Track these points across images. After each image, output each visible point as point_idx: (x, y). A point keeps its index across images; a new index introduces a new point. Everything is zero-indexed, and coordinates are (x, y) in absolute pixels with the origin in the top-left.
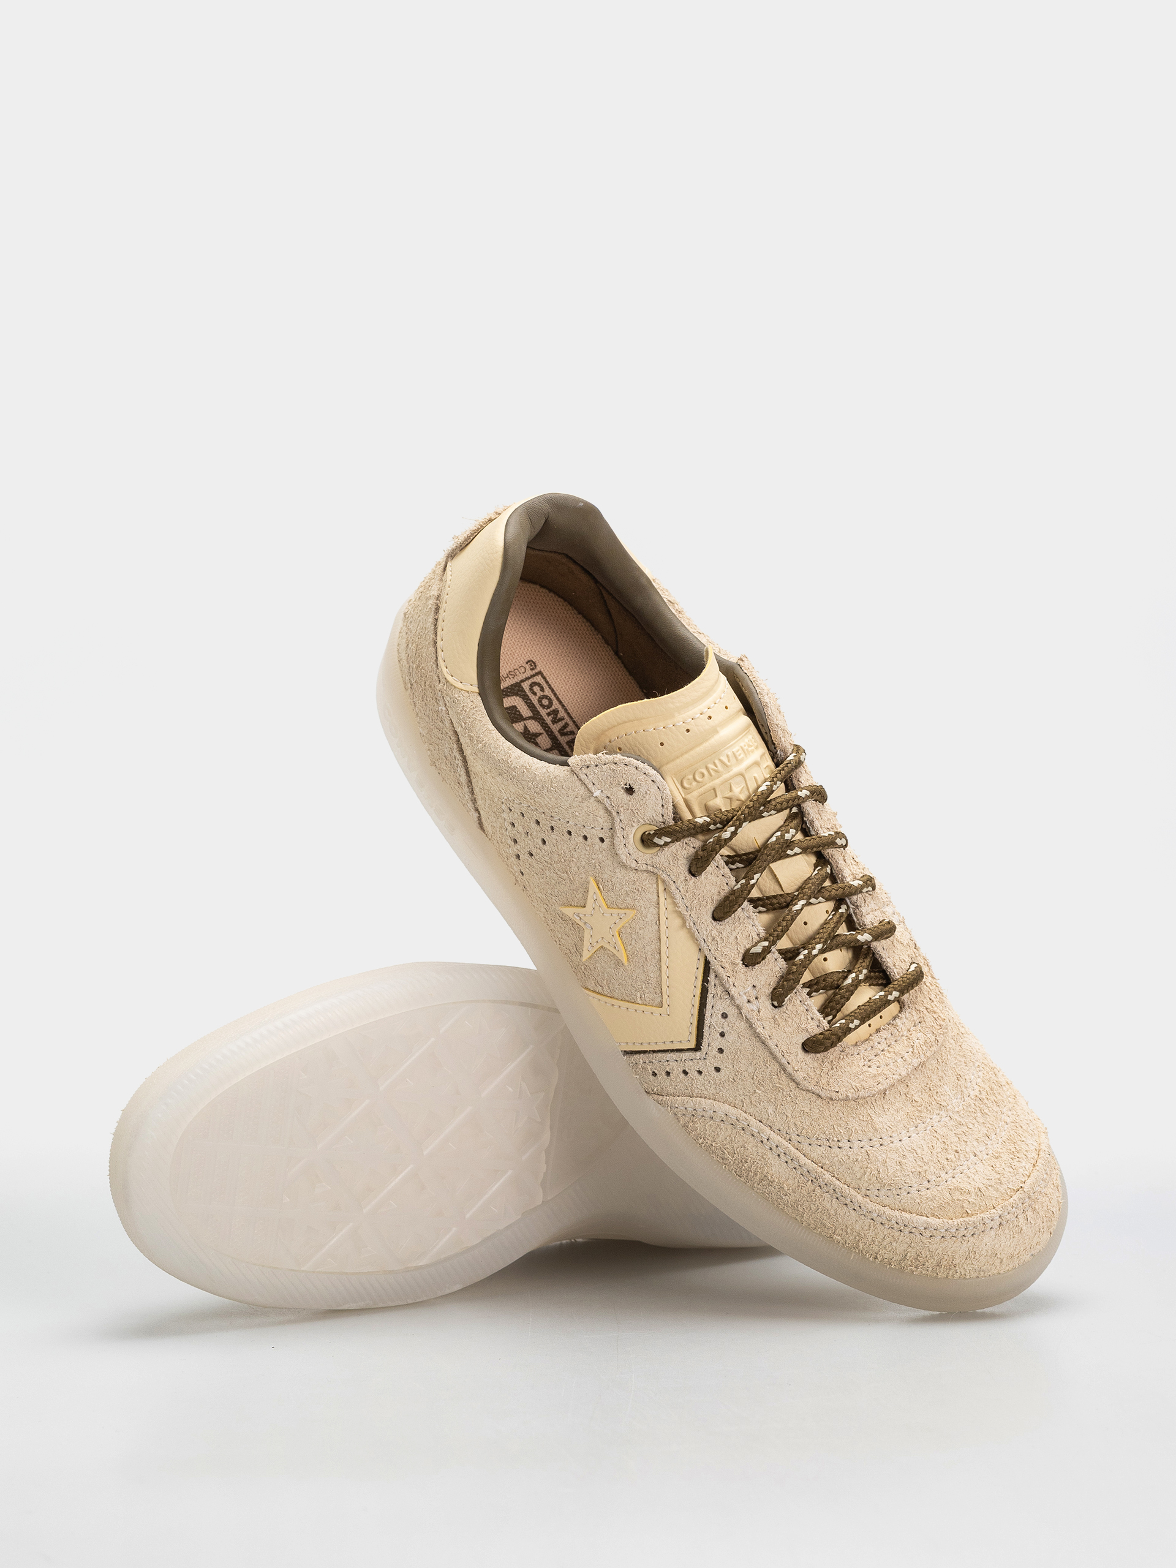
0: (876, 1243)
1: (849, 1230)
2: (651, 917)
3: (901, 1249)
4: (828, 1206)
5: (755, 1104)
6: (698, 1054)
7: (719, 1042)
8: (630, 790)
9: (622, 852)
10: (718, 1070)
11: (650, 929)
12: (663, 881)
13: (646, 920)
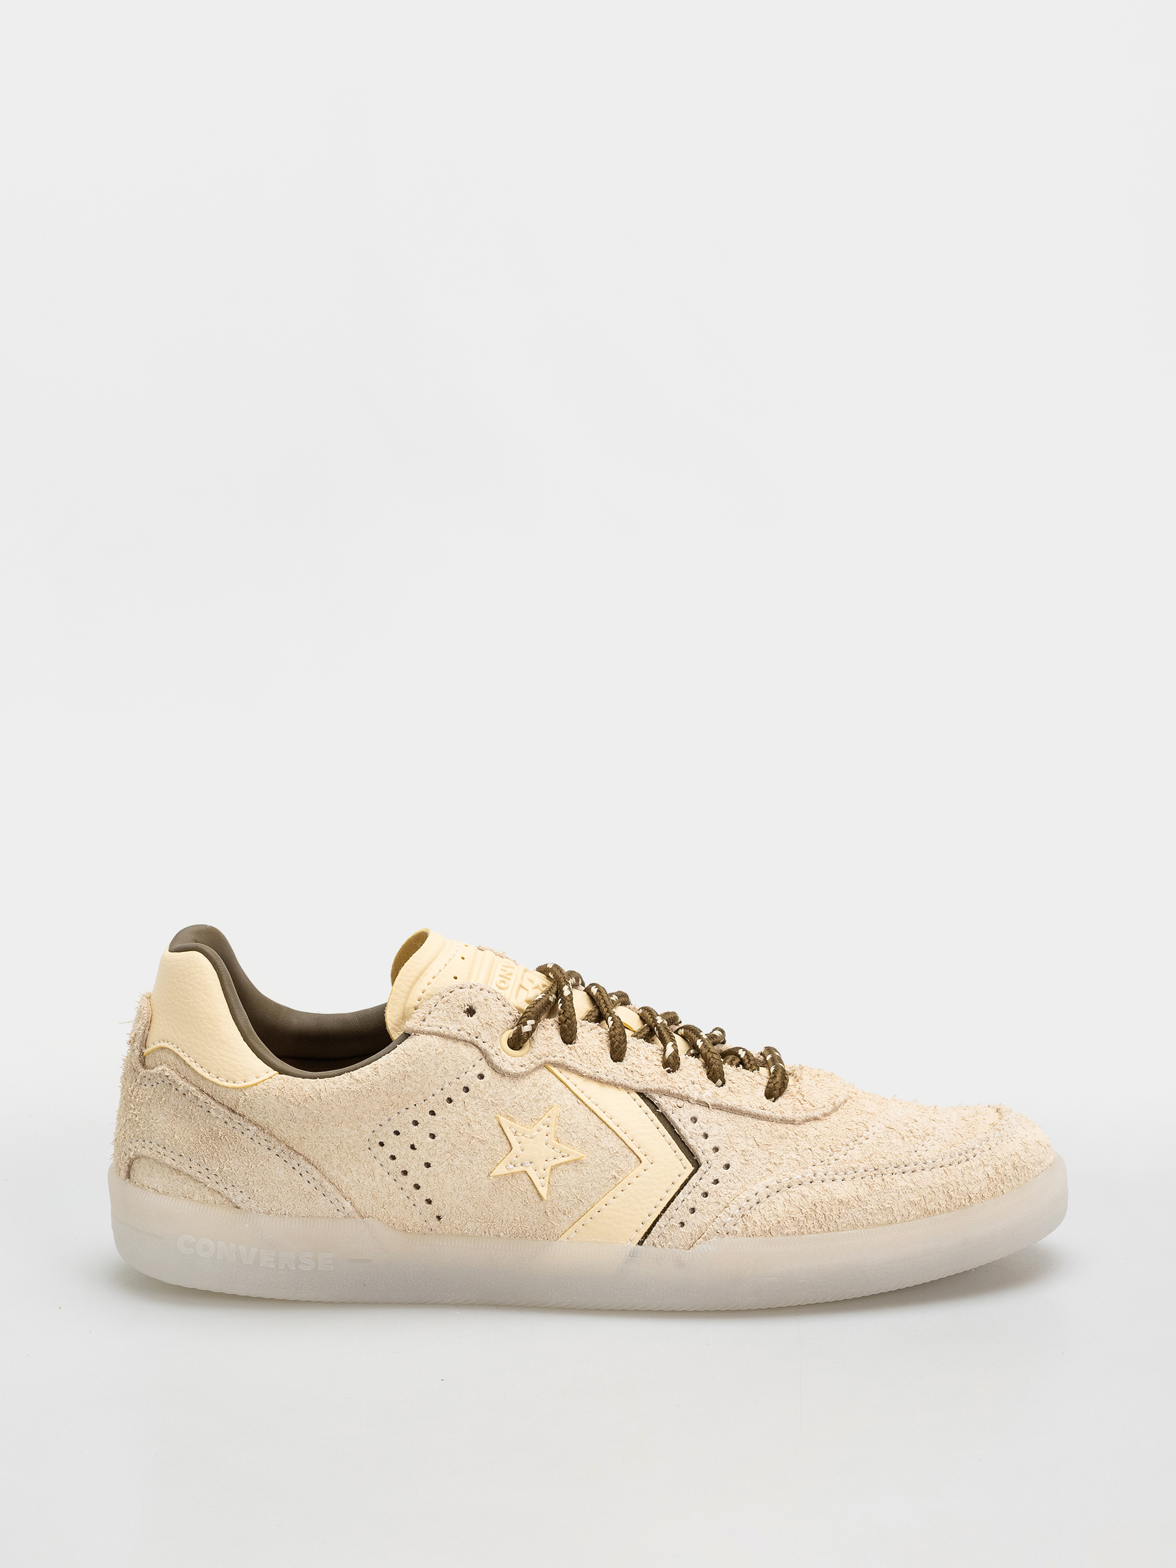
0: (961, 1184)
1: (934, 1190)
2: (571, 1101)
3: (980, 1174)
4: (903, 1184)
5: (779, 1162)
6: (702, 1168)
7: (708, 1145)
8: (471, 1012)
9: (506, 1067)
10: (727, 1167)
11: (578, 1112)
12: (556, 1065)
13: (569, 1108)
